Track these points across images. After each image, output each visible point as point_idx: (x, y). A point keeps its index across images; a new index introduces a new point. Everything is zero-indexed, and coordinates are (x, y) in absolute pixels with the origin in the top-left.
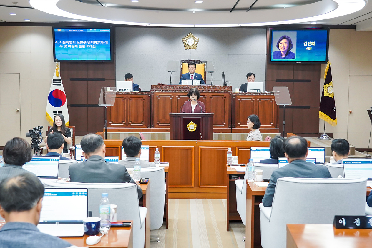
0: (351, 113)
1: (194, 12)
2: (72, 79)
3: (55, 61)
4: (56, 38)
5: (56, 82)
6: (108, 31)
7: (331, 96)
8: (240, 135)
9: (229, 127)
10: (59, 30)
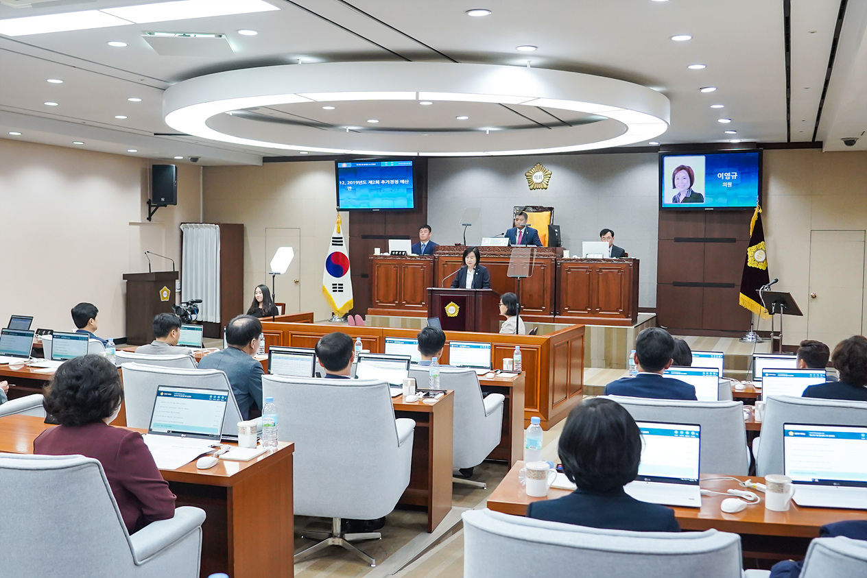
0: (814, 297)
1: (488, 133)
2: (364, 237)
3: (339, 210)
4: (340, 175)
5: (337, 241)
6: (410, 163)
9: (551, 314)
10: (344, 165)
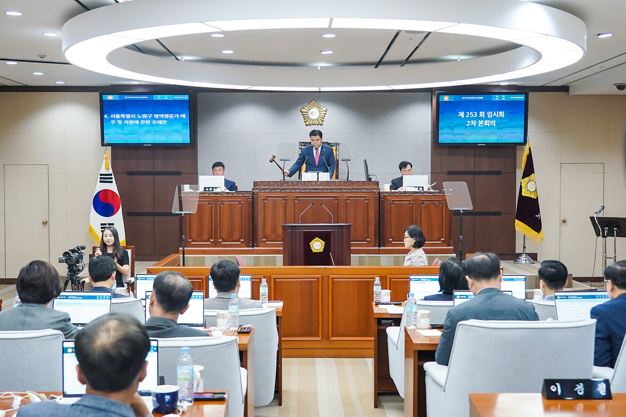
0: (564, 222)
1: (319, 69)
2: (130, 173)
3: (103, 145)
4: (105, 109)
5: (104, 179)
6: (186, 97)
7: (533, 196)
8: (393, 258)
9: (375, 246)
10: (110, 97)
